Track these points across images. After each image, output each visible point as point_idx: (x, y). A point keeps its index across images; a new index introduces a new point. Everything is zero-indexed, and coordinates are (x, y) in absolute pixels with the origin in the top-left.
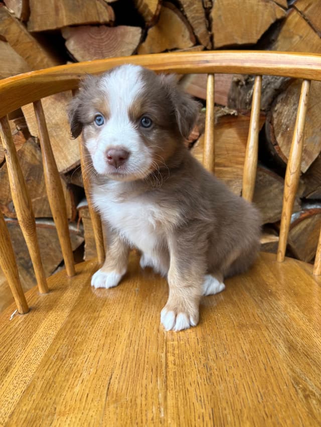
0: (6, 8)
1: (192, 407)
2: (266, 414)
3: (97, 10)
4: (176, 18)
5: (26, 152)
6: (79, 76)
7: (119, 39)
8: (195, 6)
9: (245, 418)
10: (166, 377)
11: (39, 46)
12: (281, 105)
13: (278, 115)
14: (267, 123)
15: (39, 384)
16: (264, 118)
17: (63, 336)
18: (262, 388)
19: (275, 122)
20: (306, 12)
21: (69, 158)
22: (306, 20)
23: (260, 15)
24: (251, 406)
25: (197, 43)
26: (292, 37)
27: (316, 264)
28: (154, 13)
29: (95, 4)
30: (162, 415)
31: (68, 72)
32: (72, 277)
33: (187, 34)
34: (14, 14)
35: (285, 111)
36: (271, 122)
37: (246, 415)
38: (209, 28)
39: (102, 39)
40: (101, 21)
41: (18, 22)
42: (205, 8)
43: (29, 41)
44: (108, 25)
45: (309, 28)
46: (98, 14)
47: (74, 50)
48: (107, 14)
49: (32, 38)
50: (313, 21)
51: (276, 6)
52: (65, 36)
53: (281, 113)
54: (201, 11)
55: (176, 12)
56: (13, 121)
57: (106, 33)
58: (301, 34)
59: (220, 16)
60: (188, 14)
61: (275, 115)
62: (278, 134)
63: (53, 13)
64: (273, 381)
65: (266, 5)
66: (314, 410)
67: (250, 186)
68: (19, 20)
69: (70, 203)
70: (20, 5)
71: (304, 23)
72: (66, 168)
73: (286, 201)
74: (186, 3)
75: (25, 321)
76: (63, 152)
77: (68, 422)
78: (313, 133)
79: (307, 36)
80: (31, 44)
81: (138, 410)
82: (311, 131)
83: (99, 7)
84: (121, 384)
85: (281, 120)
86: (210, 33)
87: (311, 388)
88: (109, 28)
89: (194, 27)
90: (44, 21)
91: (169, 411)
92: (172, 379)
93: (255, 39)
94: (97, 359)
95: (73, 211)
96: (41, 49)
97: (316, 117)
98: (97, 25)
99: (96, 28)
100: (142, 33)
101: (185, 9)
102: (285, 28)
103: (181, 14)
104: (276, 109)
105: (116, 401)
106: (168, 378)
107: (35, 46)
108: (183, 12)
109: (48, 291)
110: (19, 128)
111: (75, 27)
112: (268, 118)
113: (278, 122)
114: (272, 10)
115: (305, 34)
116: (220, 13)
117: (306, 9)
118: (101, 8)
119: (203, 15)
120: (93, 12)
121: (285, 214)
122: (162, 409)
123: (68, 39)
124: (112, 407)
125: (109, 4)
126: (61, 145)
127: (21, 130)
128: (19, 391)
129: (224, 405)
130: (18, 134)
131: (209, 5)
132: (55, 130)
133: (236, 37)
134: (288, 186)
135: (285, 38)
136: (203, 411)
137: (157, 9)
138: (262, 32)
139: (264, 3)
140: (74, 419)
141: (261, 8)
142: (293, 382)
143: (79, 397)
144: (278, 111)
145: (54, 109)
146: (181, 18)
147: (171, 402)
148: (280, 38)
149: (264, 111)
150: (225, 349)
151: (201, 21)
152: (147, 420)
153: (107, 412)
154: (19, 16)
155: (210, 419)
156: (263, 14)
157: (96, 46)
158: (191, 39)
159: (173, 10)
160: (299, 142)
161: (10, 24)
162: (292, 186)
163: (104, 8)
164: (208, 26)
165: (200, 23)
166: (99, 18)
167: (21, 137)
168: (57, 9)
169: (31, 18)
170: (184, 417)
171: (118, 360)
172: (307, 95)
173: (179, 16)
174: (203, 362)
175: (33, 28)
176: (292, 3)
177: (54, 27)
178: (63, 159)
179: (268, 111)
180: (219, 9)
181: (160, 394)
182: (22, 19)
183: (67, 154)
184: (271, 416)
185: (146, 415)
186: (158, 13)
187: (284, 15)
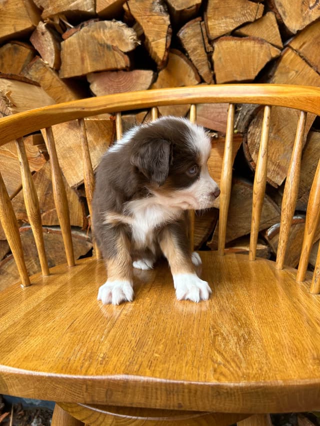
0: (41, 60)
1: (126, 337)
2: (179, 343)
3: (116, 59)
4: (183, 62)
5: (46, 171)
6: (84, 109)
7: (134, 81)
8: (198, 51)
9: (161, 343)
10: (116, 322)
11: (68, 89)
12: (253, 128)
13: (251, 135)
14: (244, 143)
15: (23, 322)
16: (242, 139)
17: (50, 299)
18: (184, 330)
19: (249, 142)
20: (301, 50)
21: (80, 174)
22: (301, 57)
23: (257, 55)
24: (169, 338)
25: (202, 81)
26: (288, 72)
27: (277, 260)
28: (161, 58)
29: (114, 54)
30: (103, 339)
31: (75, 106)
32: (71, 267)
33: (193, 74)
34: (48, 64)
35: (258, 132)
36: (246, 142)
37: (162, 342)
38: (212, 68)
39: (120, 82)
40: (119, 67)
41: (52, 71)
42: (208, 53)
43: (60, 85)
44: (125, 70)
45: (304, 63)
46: (116, 61)
47: (97, 91)
48: (124, 62)
49: (63, 83)
50: (308, 57)
51: (271, 46)
52: (89, 81)
53: (254, 134)
54: (203, 55)
55: (182, 57)
56: (36, 146)
57: (123, 77)
58: (296, 70)
59: (220, 58)
60: (192, 58)
61: (249, 136)
62: (253, 152)
63: (79, 63)
64: (195, 327)
65: (262, 46)
66: (217, 343)
67: (225, 195)
68: (52, 69)
69: (82, 213)
70: (53, 57)
71: (299, 60)
72: (77, 183)
73: (255, 206)
74: (190, 49)
75: (25, 291)
76: (75, 170)
77: (35, 340)
78: (285, 150)
79: (302, 70)
80: (61, 88)
81: (86, 337)
82: (282, 149)
83: (117, 57)
84: (81, 324)
85: (254, 140)
86: (212, 72)
87: (222, 331)
88: (125, 73)
89: (198, 68)
90: (72, 70)
91: (108, 338)
92: (119, 323)
93: (253, 76)
94: (69, 311)
95: (84, 221)
96: (69, 92)
97: (286, 137)
98: (116, 70)
99: (115, 73)
100: (154, 74)
101: (190, 54)
102: (281, 64)
103: (186, 58)
104: (249, 130)
105: (73, 332)
106: (117, 322)
107: (64, 89)
108: (188, 56)
109: (49, 274)
110: (41, 152)
111: (97, 73)
112: (244, 139)
113: (251, 142)
114: (267, 50)
115: (301, 69)
116: (220, 56)
117: (301, 47)
118: (119, 57)
119: (206, 58)
120: (112, 60)
121: (254, 218)
122: (104, 337)
123: (92, 82)
124: (68, 334)
125: (125, 53)
126: (73, 164)
127: (42, 153)
128: (8, 325)
129: (150, 336)
130: (40, 156)
131: (210, 49)
132: (69, 153)
133: (235, 75)
134: (255, 194)
135: (281, 73)
136: (133, 339)
137: (164, 56)
138: (259, 70)
139: (259, 45)
140: (40, 339)
141: (257, 49)
142: (211, 327)
143: (48, 329)
144: (250, 133)
145: (68, 136)
146: (186, 61)
147: (111, 333)
148: (276, 73)
149: (242, 133)
150: (170, 309)
151: (204, 63)
152: (90, 341)
153: (64, 337)
154: (52, 66)
155: (136, 342)
156: (259, 54)
157: (115, 87)
158: (196, 78)
159: (180, 55)
160: (263, 157)
161: (45, 72)
162: (258, 194)
163: (121, 57)
164: (210, 67)
165: (203, 65)
166: (117, 65)
167: (43, 159)
168: (83, 60)
169: (62, 67)
170: (117, 341)
171: (85, 312)
172: (268, 118)
173: (185, 60)
174: (147, 315)
175: (63, 75)
176: (287, 43)
177: (80, 74)
178: (74, 176)
179: (245, 133)
180: (219, 52)
181: (106, 330)
182: (54, 68)
183: (78, 171)
184: (181, 344)
185: (91, 339)
186: (165, 59)
187: (278, 54)
